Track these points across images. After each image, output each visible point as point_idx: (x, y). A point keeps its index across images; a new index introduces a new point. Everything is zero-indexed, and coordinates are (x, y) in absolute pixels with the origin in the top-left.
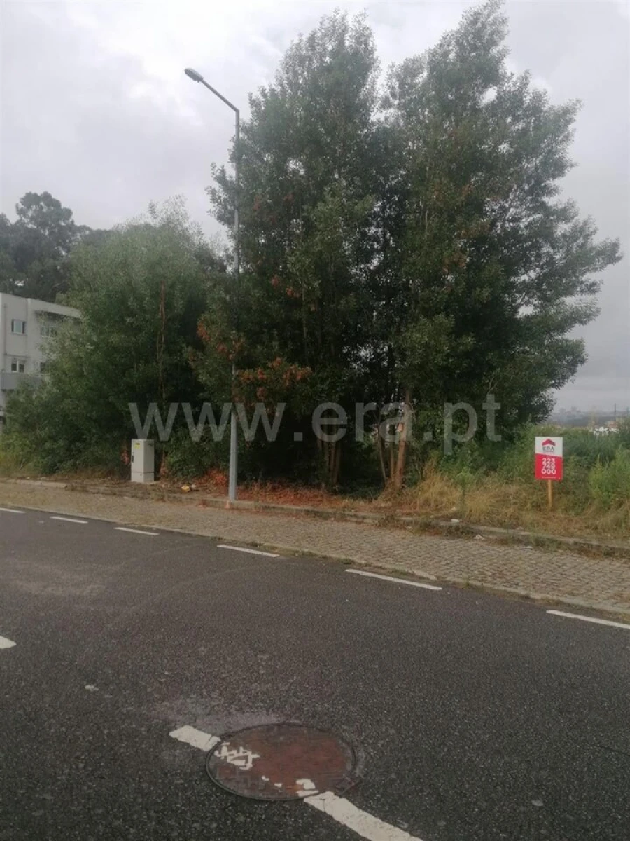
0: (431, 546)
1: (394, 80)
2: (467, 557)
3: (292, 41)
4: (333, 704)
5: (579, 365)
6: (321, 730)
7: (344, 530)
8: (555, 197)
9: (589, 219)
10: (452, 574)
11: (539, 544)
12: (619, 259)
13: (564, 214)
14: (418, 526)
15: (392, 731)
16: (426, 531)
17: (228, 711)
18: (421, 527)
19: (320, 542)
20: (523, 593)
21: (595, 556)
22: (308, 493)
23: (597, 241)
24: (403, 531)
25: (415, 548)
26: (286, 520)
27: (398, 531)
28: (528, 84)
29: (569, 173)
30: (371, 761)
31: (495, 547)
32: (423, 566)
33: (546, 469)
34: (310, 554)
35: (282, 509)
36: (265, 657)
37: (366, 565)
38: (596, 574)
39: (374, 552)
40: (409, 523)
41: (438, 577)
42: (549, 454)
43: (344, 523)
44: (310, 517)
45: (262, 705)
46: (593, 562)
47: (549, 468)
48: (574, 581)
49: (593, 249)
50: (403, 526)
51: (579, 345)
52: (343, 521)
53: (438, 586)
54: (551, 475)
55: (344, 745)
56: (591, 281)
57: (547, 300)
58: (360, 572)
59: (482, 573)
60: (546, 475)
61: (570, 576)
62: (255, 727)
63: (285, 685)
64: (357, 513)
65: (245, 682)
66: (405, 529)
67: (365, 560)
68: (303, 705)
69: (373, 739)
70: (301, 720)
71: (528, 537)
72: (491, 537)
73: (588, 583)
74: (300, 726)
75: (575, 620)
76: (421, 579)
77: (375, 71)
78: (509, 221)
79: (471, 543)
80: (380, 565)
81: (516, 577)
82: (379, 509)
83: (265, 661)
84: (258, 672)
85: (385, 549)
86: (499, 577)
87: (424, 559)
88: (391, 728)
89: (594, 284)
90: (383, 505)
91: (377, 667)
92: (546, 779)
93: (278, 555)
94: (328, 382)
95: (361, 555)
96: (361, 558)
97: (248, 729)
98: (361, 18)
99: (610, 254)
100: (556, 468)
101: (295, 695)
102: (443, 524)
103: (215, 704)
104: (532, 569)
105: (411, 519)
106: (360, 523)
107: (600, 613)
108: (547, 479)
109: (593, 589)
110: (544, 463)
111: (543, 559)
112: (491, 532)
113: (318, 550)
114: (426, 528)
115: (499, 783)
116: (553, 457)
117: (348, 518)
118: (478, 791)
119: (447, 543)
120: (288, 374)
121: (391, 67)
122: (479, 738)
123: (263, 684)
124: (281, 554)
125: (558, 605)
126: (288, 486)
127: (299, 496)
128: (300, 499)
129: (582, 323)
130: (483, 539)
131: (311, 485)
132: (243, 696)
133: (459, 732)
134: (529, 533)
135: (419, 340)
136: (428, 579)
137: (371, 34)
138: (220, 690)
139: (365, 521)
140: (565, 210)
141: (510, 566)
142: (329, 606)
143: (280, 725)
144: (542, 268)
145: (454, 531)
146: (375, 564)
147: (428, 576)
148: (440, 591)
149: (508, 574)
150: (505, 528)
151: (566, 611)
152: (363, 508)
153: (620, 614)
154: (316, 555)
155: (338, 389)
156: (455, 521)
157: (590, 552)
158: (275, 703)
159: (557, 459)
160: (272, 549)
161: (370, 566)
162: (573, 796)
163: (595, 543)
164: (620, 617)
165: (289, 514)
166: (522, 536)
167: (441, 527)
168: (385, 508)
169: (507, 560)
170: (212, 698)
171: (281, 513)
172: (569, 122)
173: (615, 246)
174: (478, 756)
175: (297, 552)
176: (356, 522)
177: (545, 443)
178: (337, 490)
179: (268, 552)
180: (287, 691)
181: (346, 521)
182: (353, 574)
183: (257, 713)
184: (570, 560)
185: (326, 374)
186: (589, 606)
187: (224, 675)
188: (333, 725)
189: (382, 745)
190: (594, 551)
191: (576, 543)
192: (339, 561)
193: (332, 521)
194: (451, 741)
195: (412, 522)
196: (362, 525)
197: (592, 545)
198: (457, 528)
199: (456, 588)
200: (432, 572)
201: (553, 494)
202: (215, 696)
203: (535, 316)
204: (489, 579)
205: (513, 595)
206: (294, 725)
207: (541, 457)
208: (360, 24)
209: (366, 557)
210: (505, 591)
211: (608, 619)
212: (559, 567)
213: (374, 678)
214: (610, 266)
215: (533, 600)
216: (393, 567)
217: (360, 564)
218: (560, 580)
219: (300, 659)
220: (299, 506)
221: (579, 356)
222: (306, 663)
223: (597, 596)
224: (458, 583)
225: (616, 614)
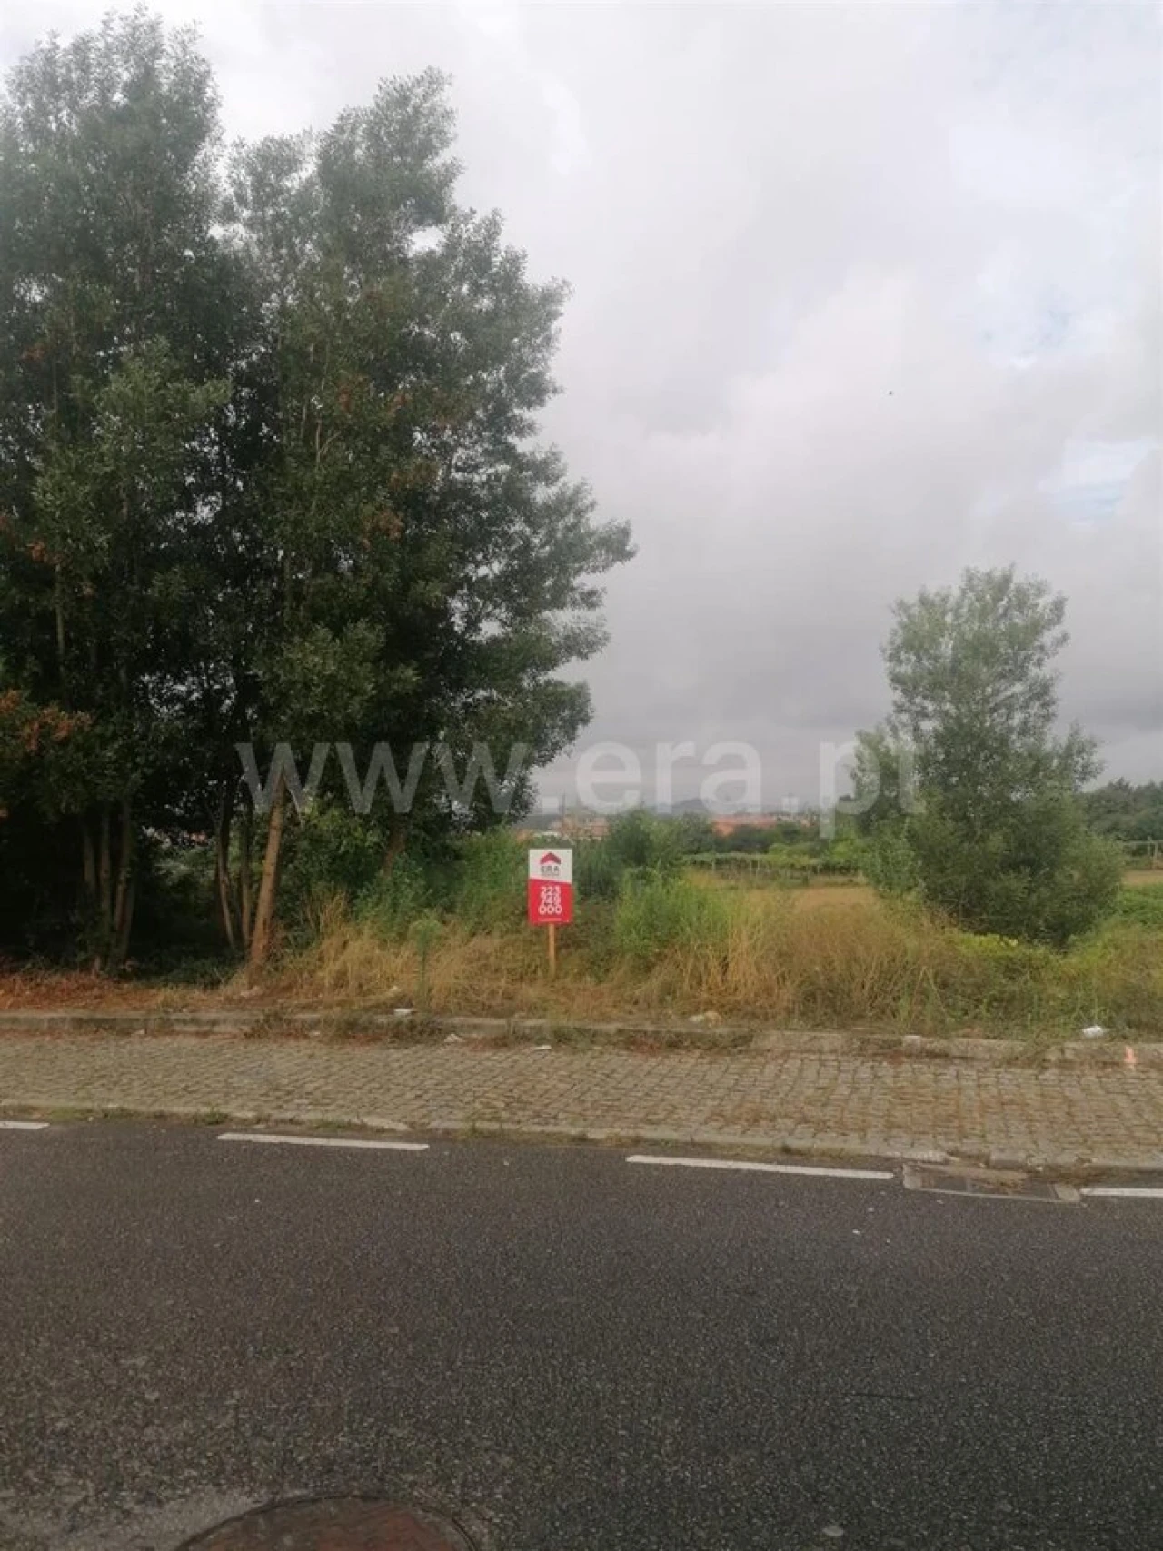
0: (371, 1064)
1: (243, 172)
2: (448, 1079)
3: (40, 43)
4: (351, 1432)
5: (580, 726)
6: (365, 1498)
7: (177, 1053)
8: (529, 438)
9: (583, 484)
10: (434, 1114)
11: (561, 1038)
12: (630, 555)
13: (544, 470)
14: (334, 1029)
15: (506, 1460)
16: (348, 1037)
17: (117, 1507)
18: (339, 1029)
19: (136, 1084)
20: (574, 1131)
21: (653, 1051)
22: (64, 981)
23: (596, 521)
24: (303, 1043)
25: (343, 1072)
26: (31, 1043)
27: (292, 1043)
28: (498, 234)
29: (552, 401)
30: (503, 1538)
31: (488, 1054)
32: (374, 1107)
33: (546, 904)
34: (124, 1113)
35: (15, 1020)
36: (141, 1362)
37: (259, 1121)
38: (667, 1082)
39: (263, 1092)
40: (314, 1025)
41: (412, 1125)
42: (550, 878)
43: (168, 1039)
44: (86, 1033)
45: (194, 1473)
46: (653, 1061)
47: (551, 904)
48: (640, 1099)
49: (590, 534)
50: (301, 1032)
51: (579, 695)
52: (167, 1034)
53: (419, 1141)
54: (554, 915)
55: (431, 1517)
56: (587, 588)
57: (522, 614)
58: (250, 1137)
59: (488, 1105)
60: (547, 915)
61: (631, 1090)
62: (208, 1532)
63: (224, 1415)
64: (197, 1015)
65: (122, 1429)
66: (306, 1037)
67: (252, 1110)
68: (291, 1452)
69: (480, 1488)
70: (306, 1485)
71: (539, 1029)
72: (474, 1035)
73: (663, 1100)
74: (314, 1501)
75: (677, 1167)
76: (379, 1133)
77: (213, 145)
78: (458, 469)
79: (442, 1051)
80: (289, 1115)
81: (547, 1105)
82: (240, 1004)
83: (144, 1369)
84: (141, 1398)
85: (286, 1081)
86: (519, 1109)
87: (370, 1092)
88: (499, 1452)
89: (592, 593)
90: (245, 994)
91: (396, 1330)
92: (818, 1480)
93: (46, 1125)
94: (116, 746)
95: (240, 1101)
96: (242, 1107)
97: (194, 1539)
98: (186, 38)
99: (616, 546)
100: (562, 903)
101: (257, 1432)
102: (382, 1019)
103: (74, 1500)
104: (568, 1086)
105: (316, 1016)
106: (205, 1035)
107: (706, 1150)
108: (547, 923)
109: (676, 1108)
110: (543, 895)
111: (576, 1065)
112: (476, 1027)
113: (137, 1100)
114: (350, 1031)
115: (752, 1512)
116: (555, 884)
117: (177, 1028)
118: (727, 1540)
119: (398, 1057)
120: (36, 726)
121: (237, 146)
122: (664, 1430)
123: (169, 1425)
124: (51, 1123)
125: (638, 1144)
126: (13, 971)
127: (43, 989)
128: (47, 996)
129: (584, 656)
130: (460, 1040)
131: (67, 964)
132: (136, 1464)
133: (624, 1428)
134: (540, 1022)
135: (318, 668)
136: (392, 1130)
137: (208, 72)
138: (70, 1463)
139: (216, 1029)
140: (545, 462)
141: (529, 1085)
142: (224, 1220)
143: (267, 1510)
144: (512, 557)
145: (405, 1030)
146: (277, 1115)
147: (393, 1125)
148: (426, 1151)
149: (532, 1100)
150: (497, 1015)
151: (655, 1154)
152: (206, 1004)
153: (738, 1146)
154: (137, 1114)
155: (138, 759)
156: (402, 1012)
157: (642, 1043)
158: (222, 1464)
159: (564, 886)
160: (24, 1112)
161: (267, 1120)
162: (878, 1500)
163: (650, 1028)
164: (739, 1150)
165: (32, 1030)
166: (531, 1028)
167: (380, 1027)
168: (250, 999)
169: (520, 1074)
170: (59, 1488)
171: (12, 1030)
172: (552, 316)
173: (625, 533)
174: (684, 1466)
175: (90, 1111)
176: (197, 1034)
177: (543, 860)
178: (129, 970)
179: (15, 1119)
180: (236, 1428)
181: (172, 1033)
182: (237, 1144)
183: (195, 1497)
184: (622, 1062)
185: (111, 728)
186: (688, 1139)
187: (60, 1425)
188: (381, 1480)
189: (505, 1496)
190: (651, 1041)
191: (620, 1032)
192: (196, 1120)
193: (141, 1037)
194: (622, 1449)
195: (319, 1022)
196: (211, 1037)
197: (645, 1033)
198: (412, 1026)
199: (453, 1141)
200: (397, 1116)
201: (558, 949)
202: (66, 1480)
203: (507, 639)
204: (505, 1115)
205: (558, 1137)
206: (300, 1501)
207: (538, 884)
208: (184, 48)
209: (252, 1104)
210: (543, 1132)
211: (724, 1158)
212: (608, 1076)
213: (405, 1356)
214: (618, 564)
215: (594, 1142)
216: (319, 1116)
217: (244, 1121)
218: (618, 1099)
219: (224, 1348)
220: (55, 1011)
221: (582, 710)
222: (243, 1354)
223: (687, 1119)
224: (455, 1131)
225: (731, 1146)
